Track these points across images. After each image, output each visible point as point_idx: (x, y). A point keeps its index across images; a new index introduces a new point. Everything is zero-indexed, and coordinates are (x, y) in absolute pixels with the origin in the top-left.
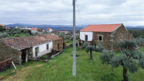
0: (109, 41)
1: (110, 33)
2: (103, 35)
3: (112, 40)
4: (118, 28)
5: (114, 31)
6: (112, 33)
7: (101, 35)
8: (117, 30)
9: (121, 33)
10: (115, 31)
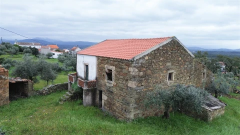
0: (127, 86)
1: (129, 63)
2: (114, 67)
3: (132, 84)
4: (158, 49)
5: (143, 58)
6: (132, 61)
7: (111, 67)
8: (155, 54)
9: (169, 64)
10: (147, 58)
